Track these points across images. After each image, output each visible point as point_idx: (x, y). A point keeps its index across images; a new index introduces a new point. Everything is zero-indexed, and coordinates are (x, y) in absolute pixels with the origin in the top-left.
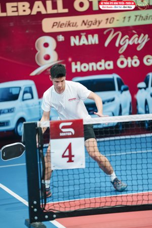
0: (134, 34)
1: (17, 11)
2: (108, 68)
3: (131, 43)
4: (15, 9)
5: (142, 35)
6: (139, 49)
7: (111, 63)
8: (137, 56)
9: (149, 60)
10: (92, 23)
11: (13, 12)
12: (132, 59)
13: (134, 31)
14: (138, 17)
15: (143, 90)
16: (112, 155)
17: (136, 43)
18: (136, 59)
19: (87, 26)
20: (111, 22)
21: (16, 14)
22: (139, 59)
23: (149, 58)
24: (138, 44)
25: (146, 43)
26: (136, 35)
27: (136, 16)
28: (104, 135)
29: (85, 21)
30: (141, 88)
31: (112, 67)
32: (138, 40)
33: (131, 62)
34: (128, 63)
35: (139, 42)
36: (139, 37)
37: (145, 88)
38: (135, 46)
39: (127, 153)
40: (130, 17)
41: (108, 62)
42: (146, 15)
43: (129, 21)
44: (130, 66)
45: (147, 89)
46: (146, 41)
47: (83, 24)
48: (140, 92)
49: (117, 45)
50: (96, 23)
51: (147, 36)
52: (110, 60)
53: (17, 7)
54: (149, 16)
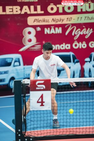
0: (84, 28)
1: (12, 11)
2: (67, 48)
3: (82, 34)
4: (11, 10)
5: (89, 29)
6: (86, 37)
7: (69, 45)
8: (86, 42)
9: (92, 45)
10: (58, 20)
11: (10, 12)
12: (82, 43)
13: (84, 27)
14: (87, 18)
15: (88, 63)
16: (68, 102)
17: (85, 34)
18: (84, 43)
19: (55, 22)
20: (70, 20)
21: (11, 13)
22: (86, 43)
23: (92, 43)
24: (86, 34)
25: (91, 34)
26: (85, 29)
27: (86, 17)
28: (63, 90)
29: (54, 19)
30: (87, 62)
31: (69, 48)
32: (86, 32)
33: (81, 45)
34: (79, 45)
35: (87, 33)
36: (87, 30)
37: (89, 62)
38: (84, 35)
39: (77, 102)
40: (81, 18)
41: (67, 45)
42: (91, 17)
43: (81, 20)
44: (80, 47)
45: (91, 62)
46: (91, 33)
47: (53, 21)
48: (86, 64)
49: (73, 34)
50: (61, 20)
51: (92, 29)
52: (68, 43)
53: (12, 9)
54: (93, 17)
